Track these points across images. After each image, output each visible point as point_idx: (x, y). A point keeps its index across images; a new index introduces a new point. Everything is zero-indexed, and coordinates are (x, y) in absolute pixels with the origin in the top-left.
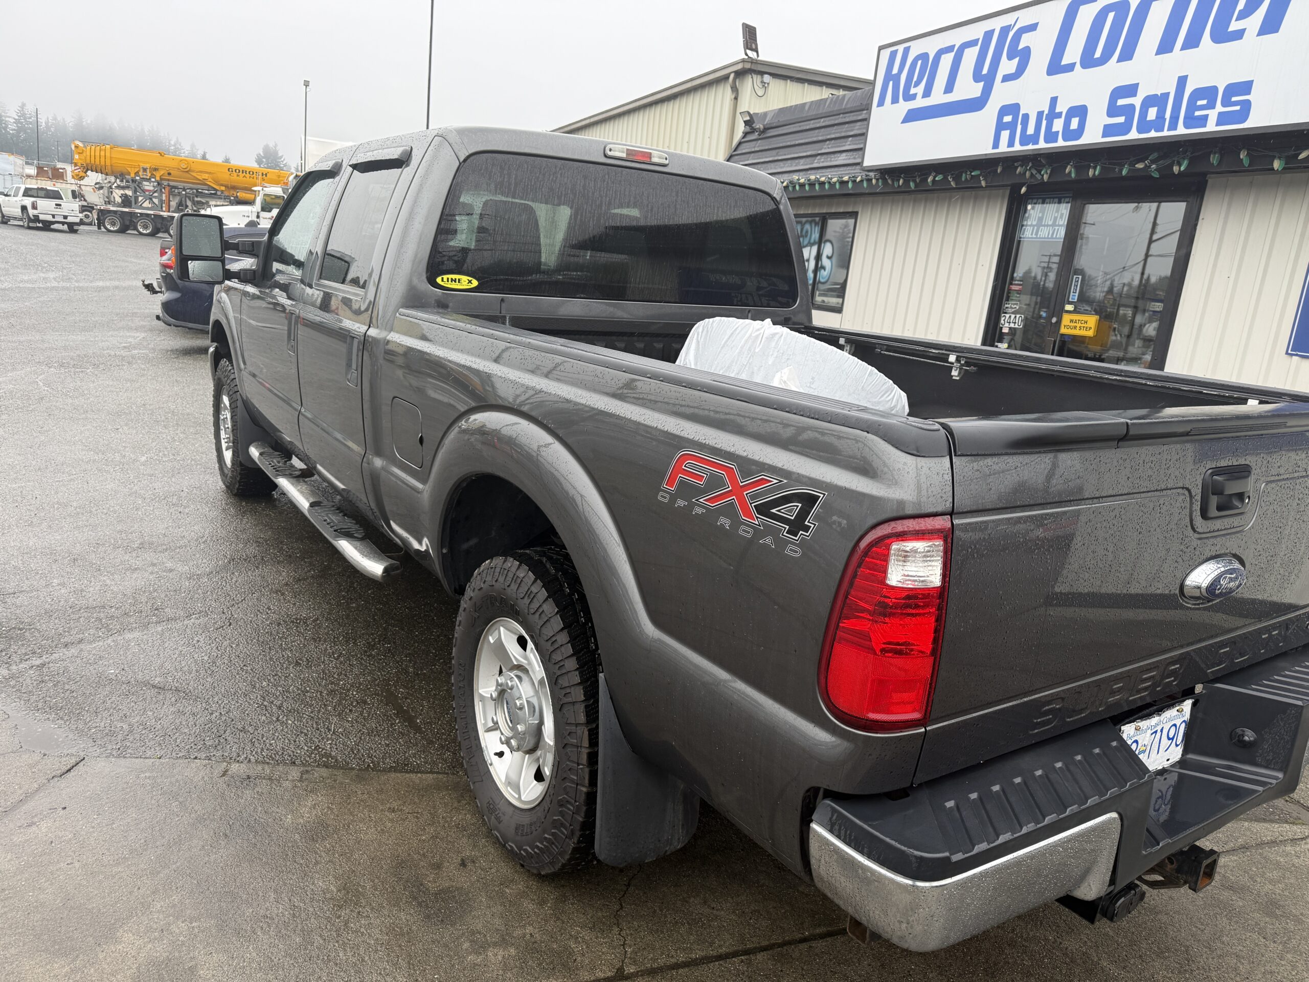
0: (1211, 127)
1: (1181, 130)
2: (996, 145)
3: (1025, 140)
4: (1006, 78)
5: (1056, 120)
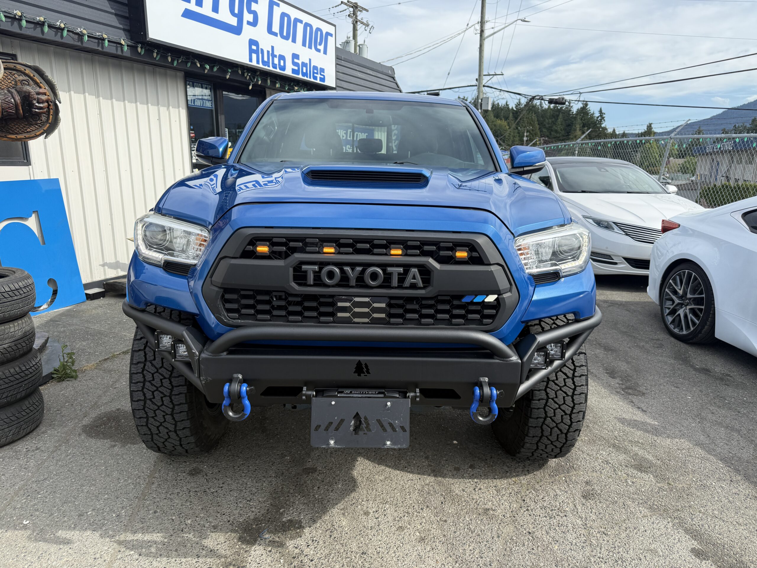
0: (318, 81)
1: (312, 80)
2: (251, 60)
3: (264, 63)
4: (249, 23)
5: (275, 58)
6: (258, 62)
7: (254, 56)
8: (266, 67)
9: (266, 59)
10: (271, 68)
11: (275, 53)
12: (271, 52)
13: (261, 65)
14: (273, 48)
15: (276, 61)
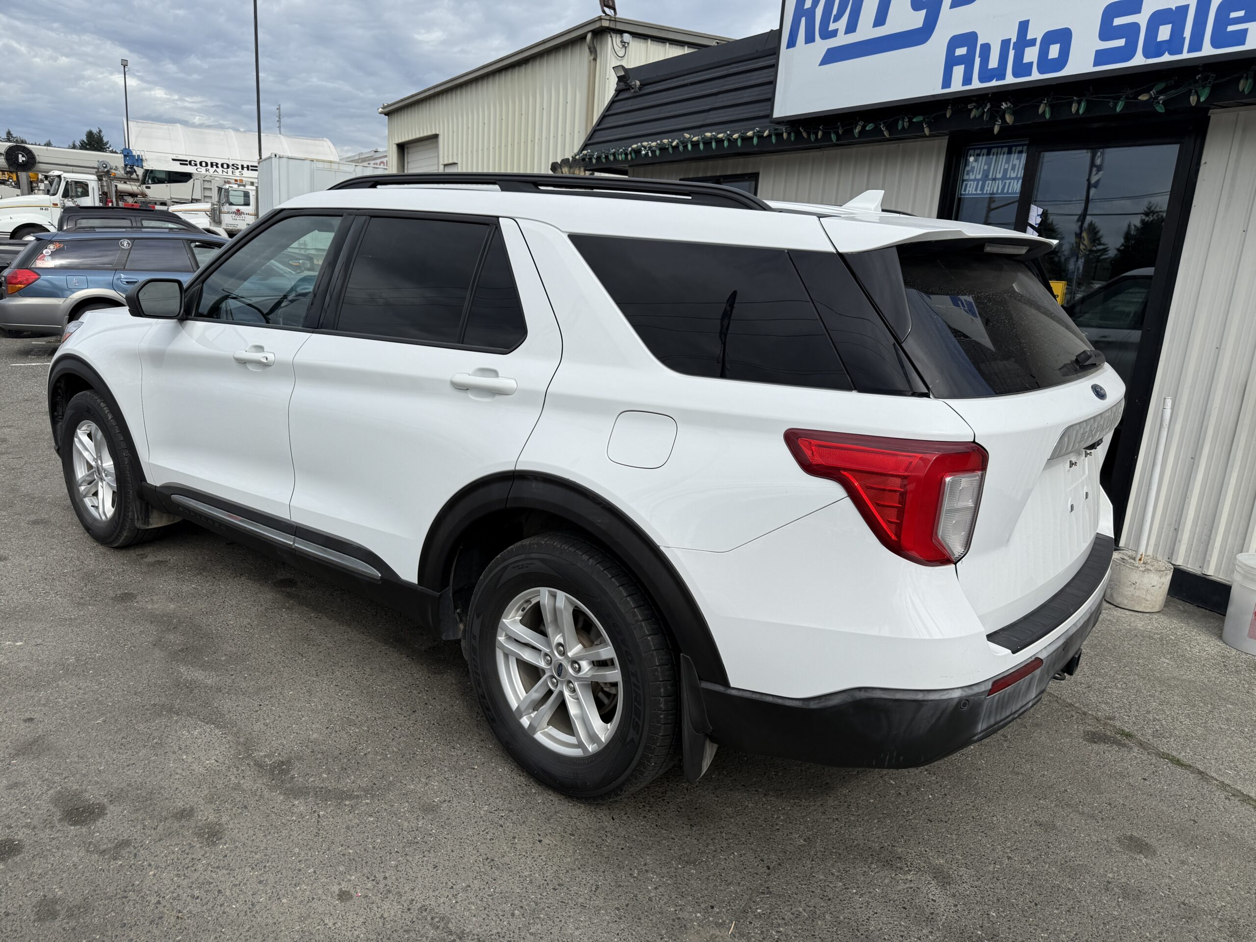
3: (985, 75)
4: (956, 3)
5: (1028, 51)
6: (967, 80)
7: (958, 71)
8: (994, 83)
9: (993, 63)
10: (1010, 79)
11: (1029, 37)
12: (1014, 40)
13: (976, 84)
14: (1024, 26)
15: (1031, 55)
